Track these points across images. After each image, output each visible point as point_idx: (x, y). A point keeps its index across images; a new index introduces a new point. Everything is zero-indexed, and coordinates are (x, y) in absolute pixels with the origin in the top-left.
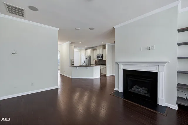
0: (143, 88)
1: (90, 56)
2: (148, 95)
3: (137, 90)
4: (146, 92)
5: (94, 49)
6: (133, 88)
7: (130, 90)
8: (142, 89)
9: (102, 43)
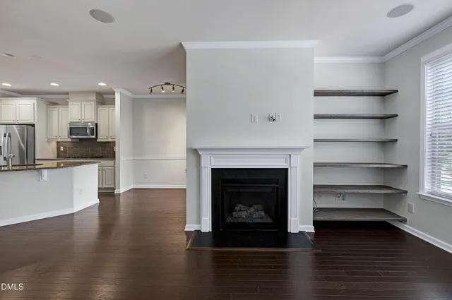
0: (256, 207)
1: (33, 125)
2: (269, 220)
3: (244, 215)
4: (263, 214)
5: (52, 100)
6: (234, 213)
7: (229, 220)
8: (252, 210)
9: (102, 84)
